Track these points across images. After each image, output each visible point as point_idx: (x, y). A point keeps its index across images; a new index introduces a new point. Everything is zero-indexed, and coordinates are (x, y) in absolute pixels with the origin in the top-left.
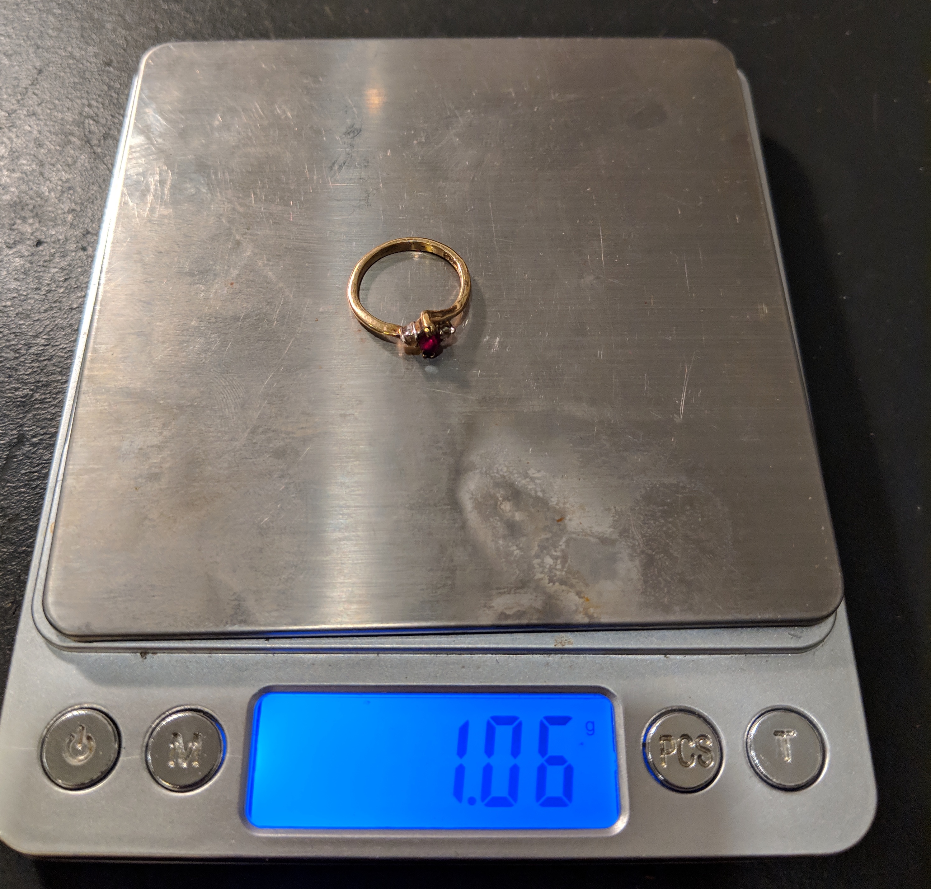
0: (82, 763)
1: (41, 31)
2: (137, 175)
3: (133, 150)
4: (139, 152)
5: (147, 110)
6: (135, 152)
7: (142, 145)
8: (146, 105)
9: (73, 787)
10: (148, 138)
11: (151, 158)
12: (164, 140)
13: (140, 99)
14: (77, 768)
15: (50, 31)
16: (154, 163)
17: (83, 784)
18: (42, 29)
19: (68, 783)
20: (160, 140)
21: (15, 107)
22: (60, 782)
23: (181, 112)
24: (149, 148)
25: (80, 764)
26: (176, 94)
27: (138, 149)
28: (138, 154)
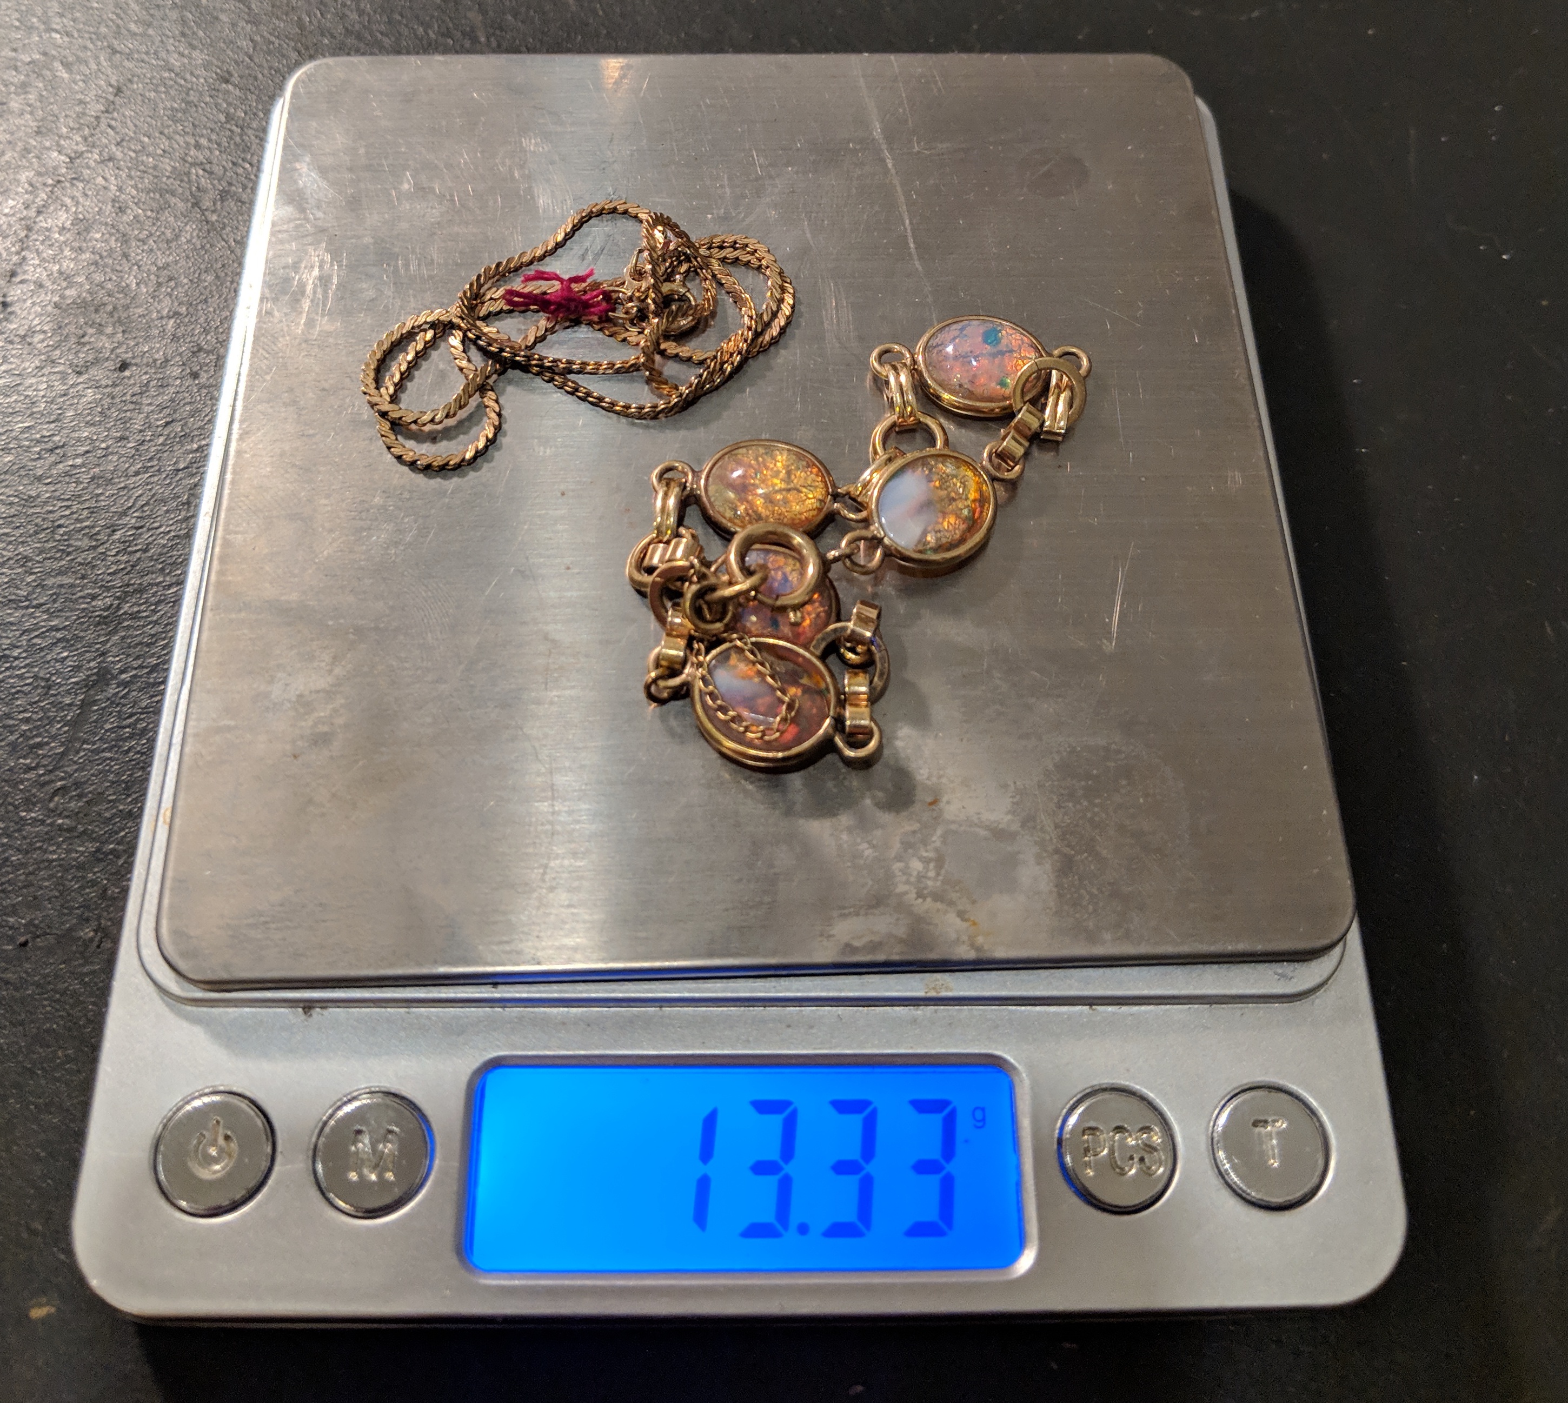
0: (219, 1175)
1: (118, 27)
2: (284, 268)
3: (277, 229)
4: (287, 231)
5: (298, 166)
6: (279, 231)
7: (290, 221)
8: (297, 158)
9: (206, 1212)
10: (302, 210)
11: (305, 241)
12: (325, 213)
13: (286, 147)
14: (211, 1183)
15: (133, 26)
16: (311, 249)
17: (220, 1207)
18: (119, 22)
19: (196, 1206)
20: (320, 214)
21: (82, 148)
22: (183, 1204)
23: (350, 169)
24: (301, 225)
25: (214, 1177)
26: (341, 140)
27: (285, 227)
28: (285, 235)
